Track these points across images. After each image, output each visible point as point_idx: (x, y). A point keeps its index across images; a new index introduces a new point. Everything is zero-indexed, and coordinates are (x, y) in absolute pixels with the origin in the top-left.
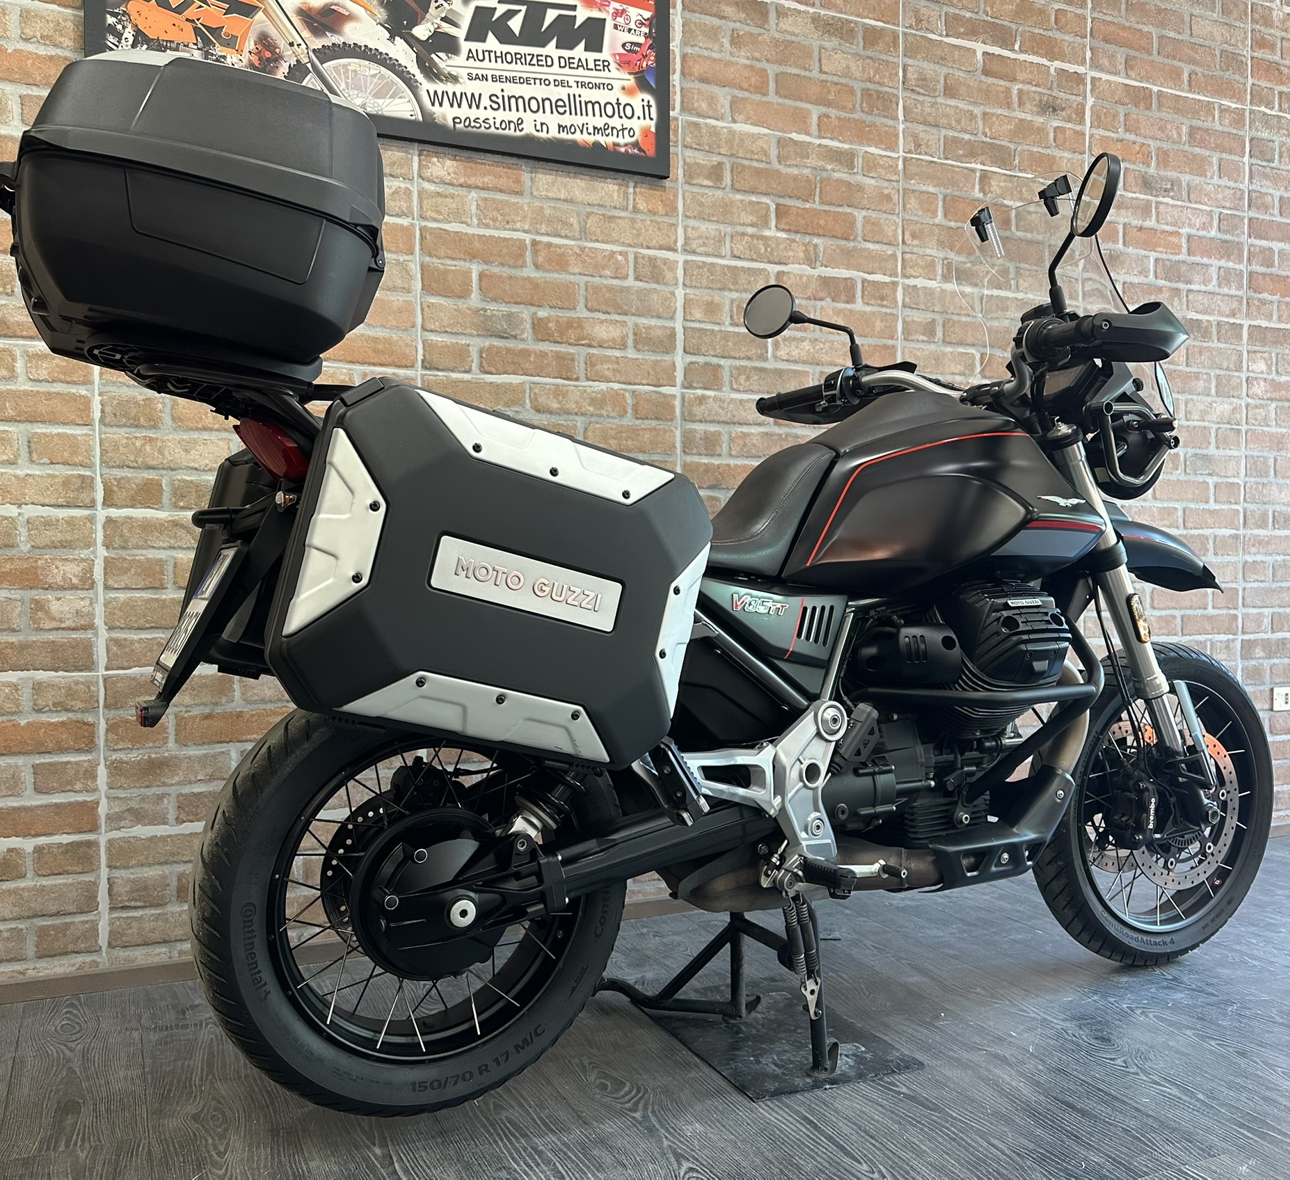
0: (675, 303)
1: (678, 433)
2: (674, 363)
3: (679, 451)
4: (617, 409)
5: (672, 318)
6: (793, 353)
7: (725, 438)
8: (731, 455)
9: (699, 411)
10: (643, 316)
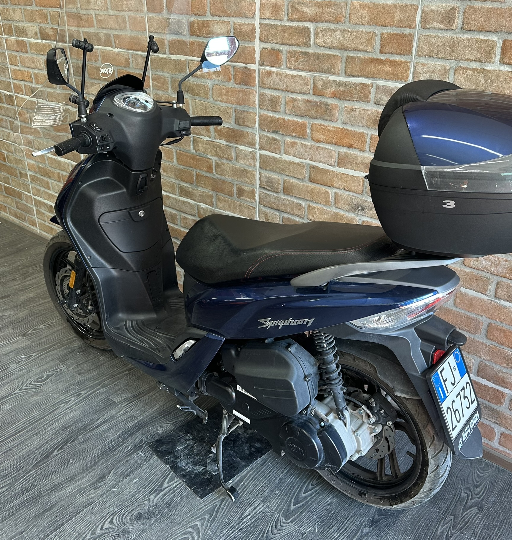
0: (255, 7)
1: (257, 95)
2: (254, 48)
3: (257, 107)
4: (226, 77)
5: (253, 17)
6: (328, 41)
7: (282, 101)
8: (286, 113)
9: (267, 81)
10: (238, 17)
